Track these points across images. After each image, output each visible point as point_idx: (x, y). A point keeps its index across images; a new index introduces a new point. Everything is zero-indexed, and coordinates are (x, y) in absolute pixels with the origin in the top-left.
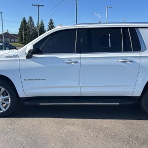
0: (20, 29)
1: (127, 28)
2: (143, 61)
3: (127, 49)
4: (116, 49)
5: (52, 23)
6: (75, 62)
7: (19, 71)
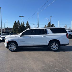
0: (13, 26)
1: (44, 29)
2: (48, 36)
3: (44, 34)
4: (41, 34)
5: (28, 23)
6: (32, 37)
7: (19, 40)
